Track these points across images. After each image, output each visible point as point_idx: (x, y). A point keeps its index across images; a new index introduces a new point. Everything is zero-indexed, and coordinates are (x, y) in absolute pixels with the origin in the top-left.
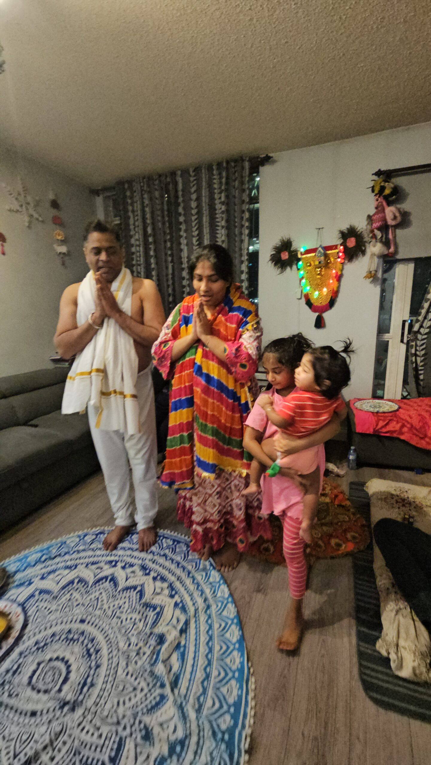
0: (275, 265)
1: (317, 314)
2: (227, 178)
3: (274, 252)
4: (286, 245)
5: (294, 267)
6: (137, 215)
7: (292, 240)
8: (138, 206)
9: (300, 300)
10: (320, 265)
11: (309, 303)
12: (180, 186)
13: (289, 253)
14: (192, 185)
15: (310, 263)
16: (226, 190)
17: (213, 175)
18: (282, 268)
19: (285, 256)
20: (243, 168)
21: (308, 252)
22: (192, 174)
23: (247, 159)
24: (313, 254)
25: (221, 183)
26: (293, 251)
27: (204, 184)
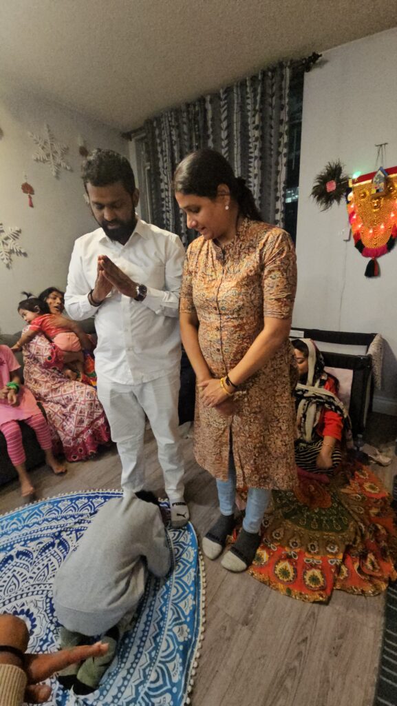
0: (318, 199)
1: (370, 259)
2: (263, 94)
3: (318, 184)
4: (334, 173)
5: (343, 200)
6: (166, 156)
7: (342, 165)
8: (166, 146)
9: (348, 243)
10: (379, 194)
11: (360, 246)
12: (210, 115)
13: (337, 183)
14: (222, 110)
15: (365, 193)
16: (261, 110)
17: (247, 93)
18: (327, 202)
19: (332, 186)
20: (282, 77)
21: (362, 178)
22: (223, 97)
23: (289, 63)
24: (370, 181)
25: (255, 103)
26: (343, 180)
27: (235, 106)
